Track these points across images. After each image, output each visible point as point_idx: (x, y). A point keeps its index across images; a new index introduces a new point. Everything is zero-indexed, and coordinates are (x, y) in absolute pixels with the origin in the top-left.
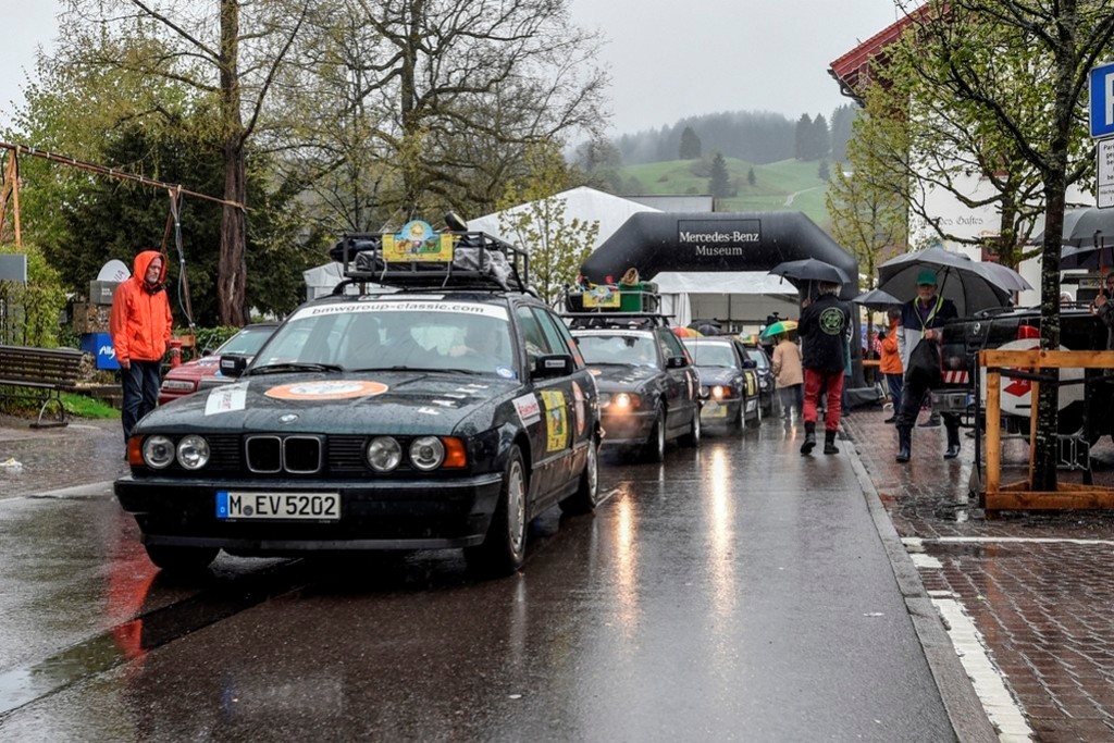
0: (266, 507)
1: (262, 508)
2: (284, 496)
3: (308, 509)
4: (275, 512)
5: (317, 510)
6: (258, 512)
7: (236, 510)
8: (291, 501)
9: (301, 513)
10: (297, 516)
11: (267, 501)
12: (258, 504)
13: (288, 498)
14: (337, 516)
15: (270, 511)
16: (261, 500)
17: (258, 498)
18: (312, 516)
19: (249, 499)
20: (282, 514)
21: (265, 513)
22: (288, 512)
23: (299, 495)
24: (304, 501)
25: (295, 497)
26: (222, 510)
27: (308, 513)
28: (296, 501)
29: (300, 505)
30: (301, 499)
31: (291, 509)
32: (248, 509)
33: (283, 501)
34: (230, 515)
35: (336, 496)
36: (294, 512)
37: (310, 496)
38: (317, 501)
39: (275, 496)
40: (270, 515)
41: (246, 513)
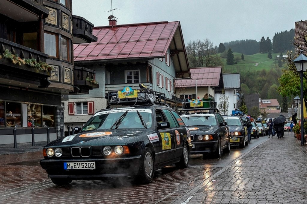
0: (76, 166)
1: (75, 167)
2: (81, 163)
3: (87, 166)
4: (79, 167)
5: (89, 167)
6: (74, 168)
7: (69, 167)
8: (83, 164)
9: (85, 167)
10: (84, 168)
11: (76, 165)
12: (74, 165)
13: (82, 164)
14: (95, 168)
15: (77, 167)
16: (75, 164)
17: (74, 164)
18: (88, 168)
19: (72, 164)
20: (80, 168)
21: (76, 168)
22: (82, 167)
23: (85, 163)
24: (86, 164)
25: (83, 163)
26: (65, 167)
27: (87, 168)
28: (84, 164)
29: (85, 165)
30: (85, 164)
31: (83, 166)
32: (72, 167)
33: (81, 164)
34: (67, 169)
35: (94, 163)
36: (83, 167)
37: (87, 163)
38: (89, 164)
39: (78, 163)
40: (78, 168)
41: (71, 168)
